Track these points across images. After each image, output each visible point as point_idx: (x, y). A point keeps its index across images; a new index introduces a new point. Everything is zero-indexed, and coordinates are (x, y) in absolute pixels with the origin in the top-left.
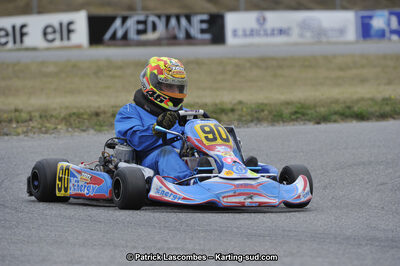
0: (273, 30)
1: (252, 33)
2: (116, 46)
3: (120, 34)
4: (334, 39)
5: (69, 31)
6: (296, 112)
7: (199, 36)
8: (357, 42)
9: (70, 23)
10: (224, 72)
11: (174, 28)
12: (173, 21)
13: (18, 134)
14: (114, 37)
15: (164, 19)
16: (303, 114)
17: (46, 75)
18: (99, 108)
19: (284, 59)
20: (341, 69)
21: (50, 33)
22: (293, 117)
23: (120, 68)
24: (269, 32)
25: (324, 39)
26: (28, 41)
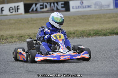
0: (86, 6)
1: (79, 7)
2: (34, 13)
3: (35, 9)
4: (106, 8)
5: (18, 9)
6: (95, 33)
7: (61, 9)
8: (114, 9)
9: (18, 6)
10: (70, 21)
11: (52, 7)
12: (52, 4)
13: (3, 44)
14: (33, 10)
15: (49, 4)
16: (98, 34)
17: (11, 24)
18: (29, 34)
19: (90, 16)
20: (109, 18)
21: (12, 10)
22: (94, 35)
23: (35, 20)
24: (84, 7)
25: (103, 9)
26: (4, 13)
